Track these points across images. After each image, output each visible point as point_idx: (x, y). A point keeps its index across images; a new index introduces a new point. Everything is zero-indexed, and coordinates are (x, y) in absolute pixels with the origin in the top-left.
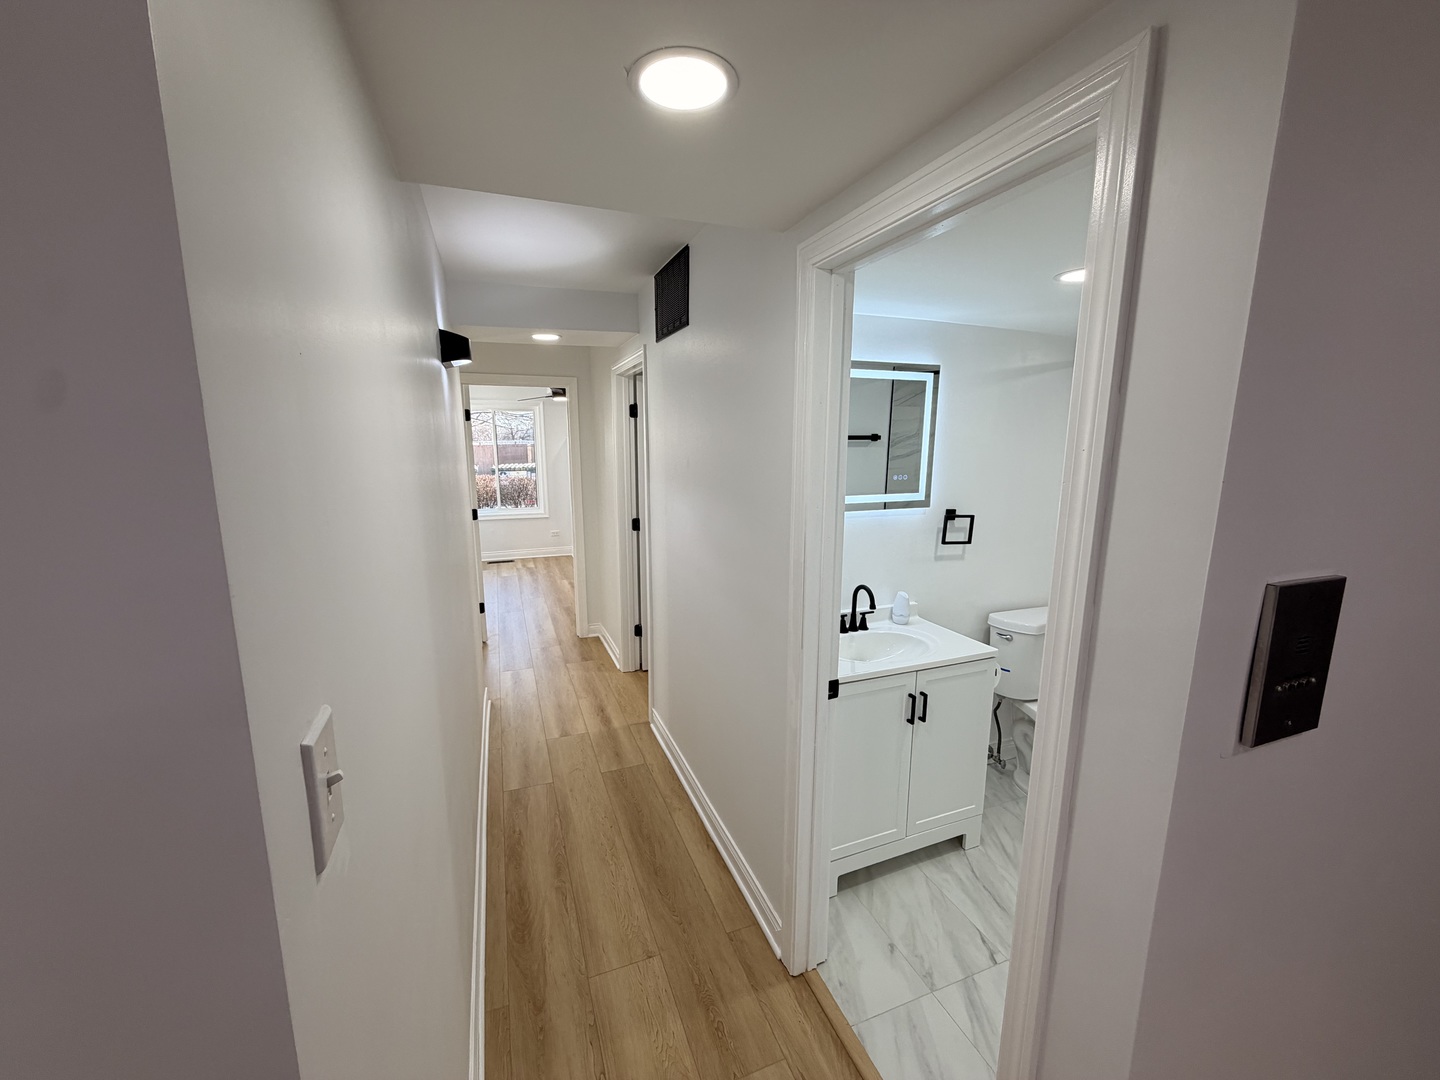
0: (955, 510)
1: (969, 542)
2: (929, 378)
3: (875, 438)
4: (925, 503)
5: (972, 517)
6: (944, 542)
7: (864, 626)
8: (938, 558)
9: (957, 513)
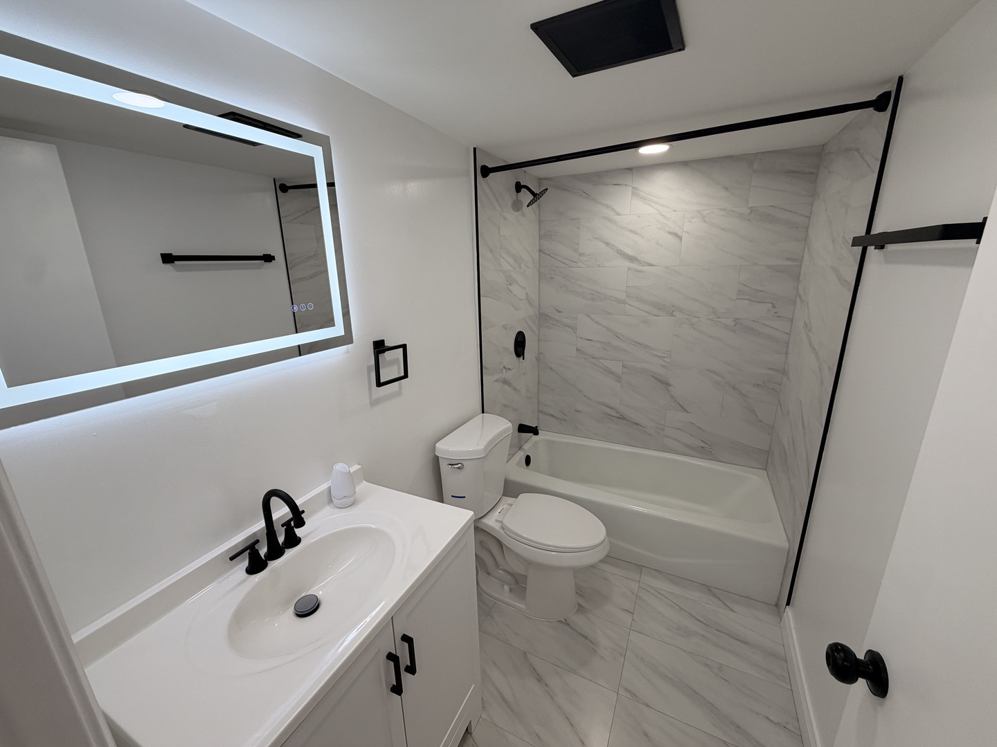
0: (383, 341)
1: (406, 376)
2: (316, 152)
3: (268, 258)
4: (346, 339)
5: (404, 347)
6: (379, 384)
7: (293, 541)
8: (374, 403)
9: (387, 344)
